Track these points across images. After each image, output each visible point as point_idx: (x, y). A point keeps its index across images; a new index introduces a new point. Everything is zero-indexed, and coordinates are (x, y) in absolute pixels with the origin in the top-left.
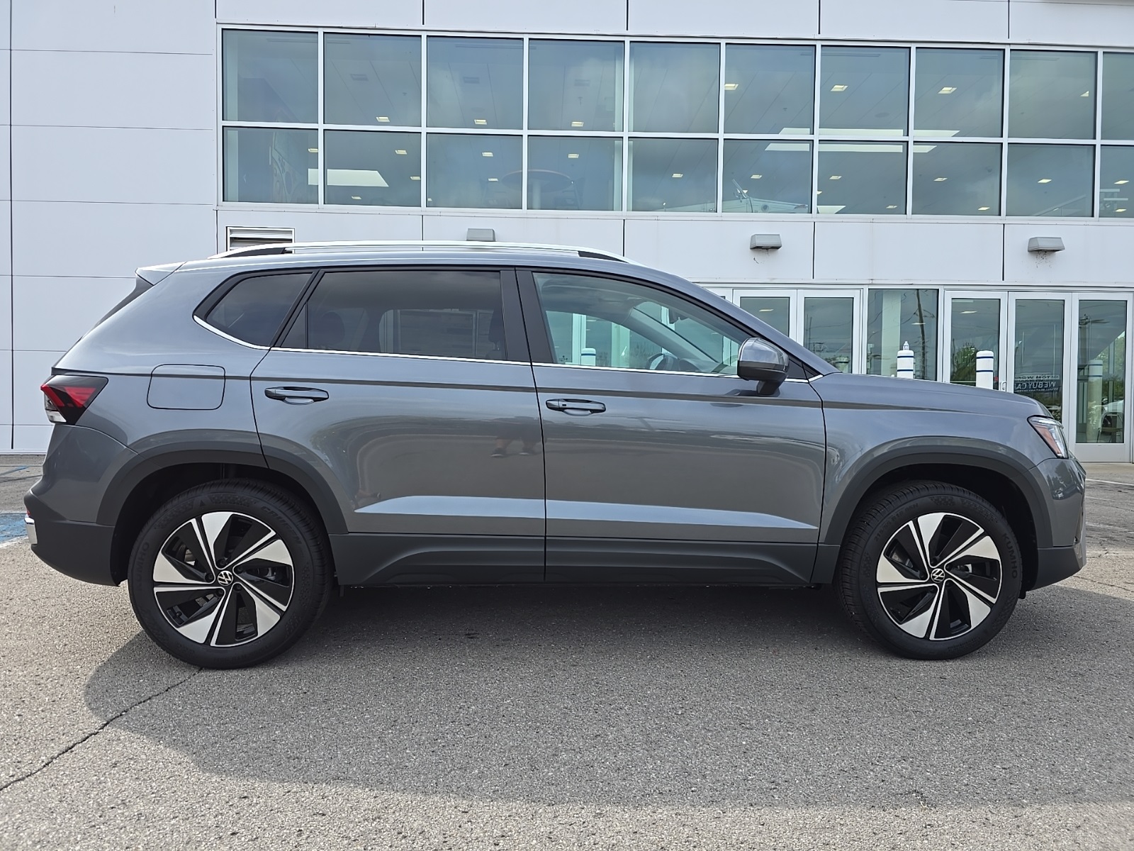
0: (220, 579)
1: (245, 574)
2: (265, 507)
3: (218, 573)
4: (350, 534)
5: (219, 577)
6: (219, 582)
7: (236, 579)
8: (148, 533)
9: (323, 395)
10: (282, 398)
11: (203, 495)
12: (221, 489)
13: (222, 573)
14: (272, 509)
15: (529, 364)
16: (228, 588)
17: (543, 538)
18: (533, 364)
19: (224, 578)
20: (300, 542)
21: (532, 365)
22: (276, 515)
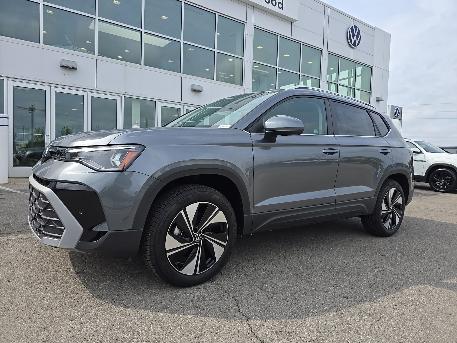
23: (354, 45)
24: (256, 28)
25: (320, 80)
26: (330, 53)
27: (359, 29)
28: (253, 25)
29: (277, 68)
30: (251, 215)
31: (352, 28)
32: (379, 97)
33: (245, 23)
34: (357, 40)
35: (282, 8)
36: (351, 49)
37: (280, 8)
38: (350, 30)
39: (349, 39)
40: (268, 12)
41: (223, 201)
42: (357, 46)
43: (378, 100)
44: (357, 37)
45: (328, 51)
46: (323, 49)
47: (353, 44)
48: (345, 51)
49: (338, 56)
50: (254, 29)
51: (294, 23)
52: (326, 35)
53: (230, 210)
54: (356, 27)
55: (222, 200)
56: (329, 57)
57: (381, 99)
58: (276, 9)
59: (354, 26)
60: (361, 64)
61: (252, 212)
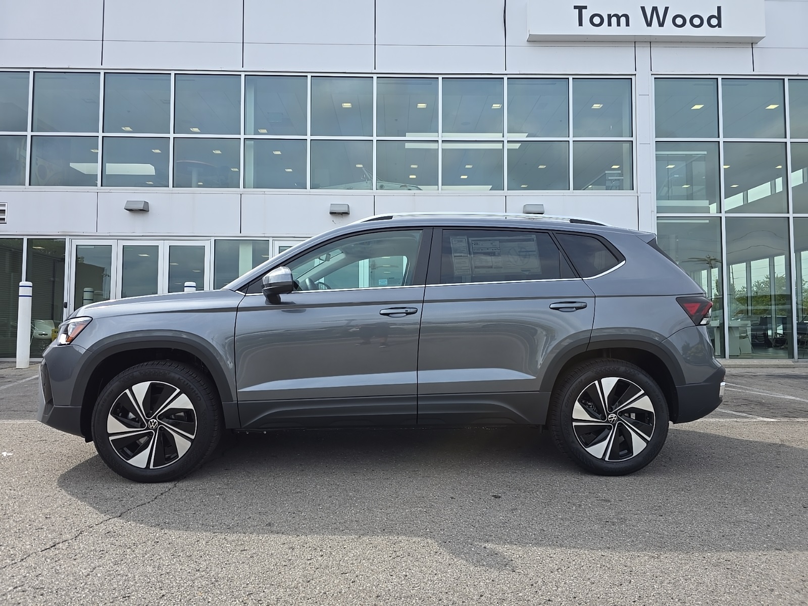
30: (234, 402)
37: (714, 27)
41: (185, 381)
53: (197, 394)
55: (185, 379)
61: (235, 398)
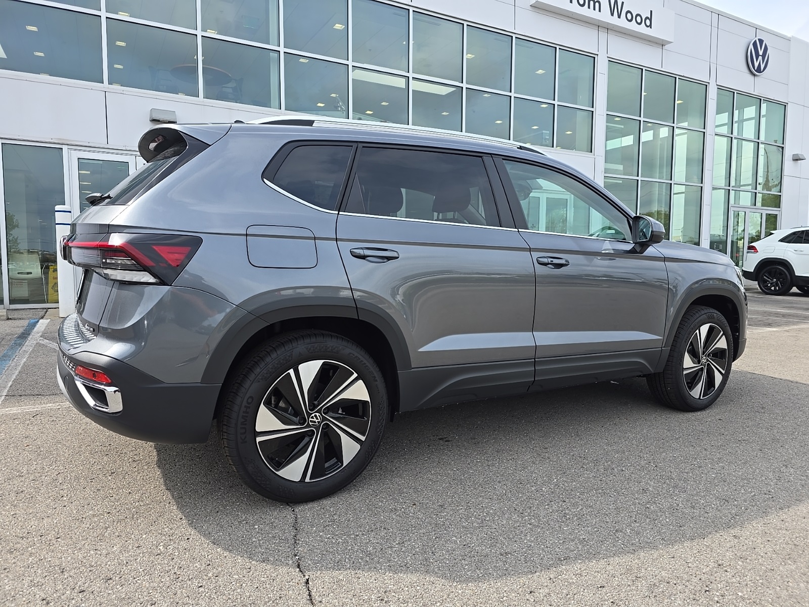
0: (311, 421)
1: (331, 414)
2: (351, 353)
3: (309, 415)
4: (413, 370)
5: (310, 419)
6: (310, 423)
7: (324, 419)
8: (250, 386)
9: (395, 255)
10: (363, 257)
11: (300, 347)
12: (313, 340)
13: (313, 415)
14: (356, 354)
15: (517, 230)
16: (317, 428)
17: (533, 360)
18: (520, 230)
19: (315, 420)
20: (376, 381)
21: (518, 231)
22: (359, 359)
23: (755, 71)
24: (611, 61)
25: (704, 133)
26: (720, 88)
27: (766, 44)
28: (608, 57)
29: (640, 121)
31: (755, 44)
32: (797, 154)
33: (596, 56)
34: (763, 63)
35: (650, 26)
36: (752, 78)
37: (647, 26)
38: (751, 47)
39: (749, 61)
40: (629, 35)
42: (763, 71)
43: (796, 159)
44: (764, 56)
45: (717, 85)
46: (709, 83)
47: (756, 69)
48: (743, 81)
49: (732, 92)
50: (609, 63)
51: (666, 47)
52: (713, 60)
54: (761, 41)
56: (718, 94)
57: (801, 157)
58: (642, 29)
59: (759, 39)
60: (768, 101)
